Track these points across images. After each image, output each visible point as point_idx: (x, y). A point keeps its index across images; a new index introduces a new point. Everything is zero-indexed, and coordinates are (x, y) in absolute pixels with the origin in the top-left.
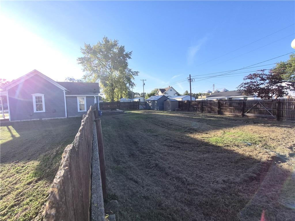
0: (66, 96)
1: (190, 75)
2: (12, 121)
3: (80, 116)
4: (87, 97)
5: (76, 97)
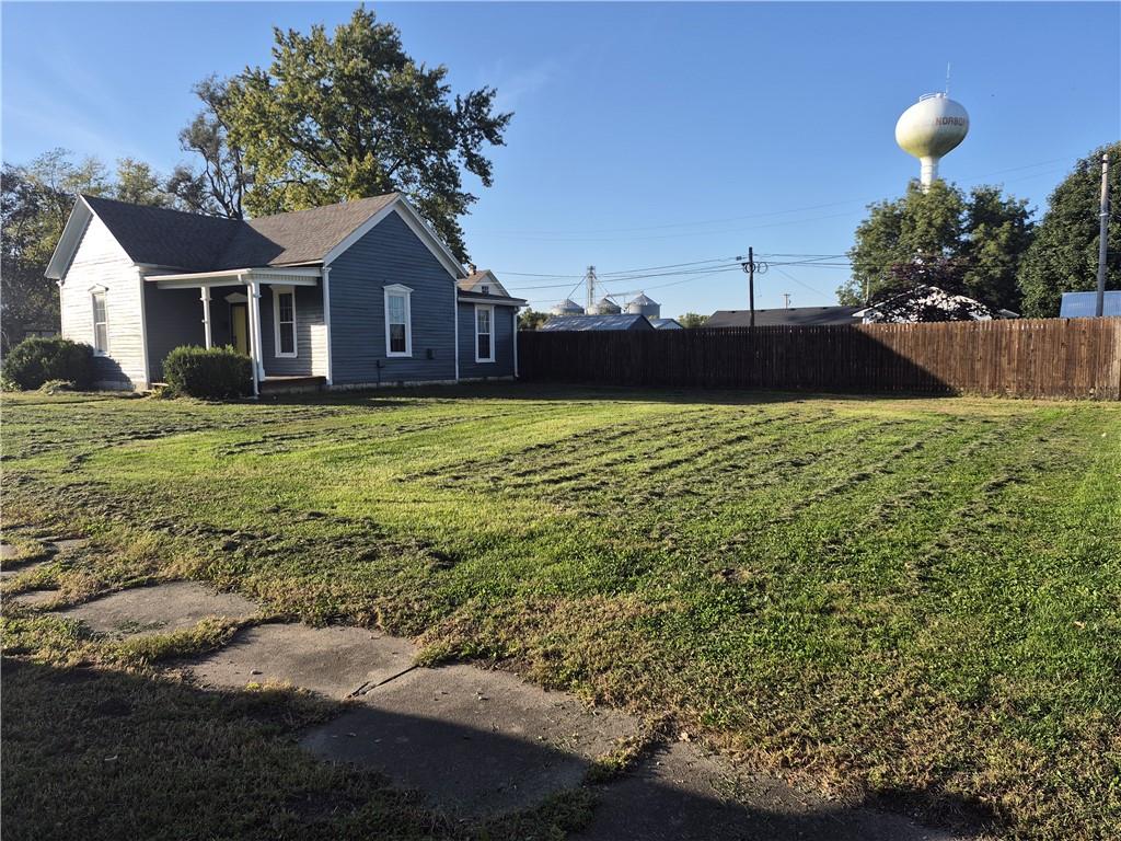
0: (460, 299)
1: (751, 249)
2: (337, 387)
3: (478, 379)
4: (497, 307)
5: (472, 304)
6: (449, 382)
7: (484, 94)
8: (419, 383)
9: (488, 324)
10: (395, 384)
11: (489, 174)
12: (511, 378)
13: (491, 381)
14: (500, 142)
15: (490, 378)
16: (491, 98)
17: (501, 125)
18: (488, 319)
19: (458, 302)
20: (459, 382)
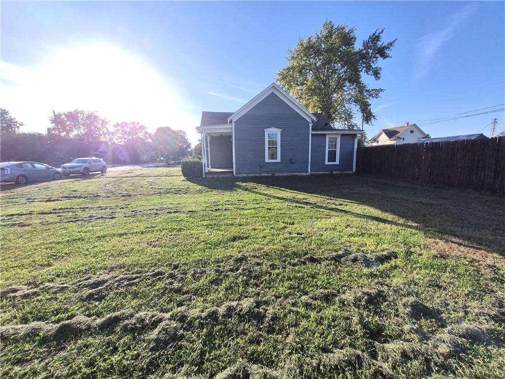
0: (313, 132)
2: (238, 175)
3: (327, 173)
4: (342, 135)
5: (325, 135)
6: (304, 174)
7: (376, 34)
8: (284, 175)
9: (336, 145)
10: (270, 175)
11: (379, 74)
12: (351, 172)
13: (336, 174)
14: (388, 56)
15: (334, 172)
16: (381, 35)
17: (389, 48)
18: (336, 142)
19: (312, 135)
20: (311, 175)
